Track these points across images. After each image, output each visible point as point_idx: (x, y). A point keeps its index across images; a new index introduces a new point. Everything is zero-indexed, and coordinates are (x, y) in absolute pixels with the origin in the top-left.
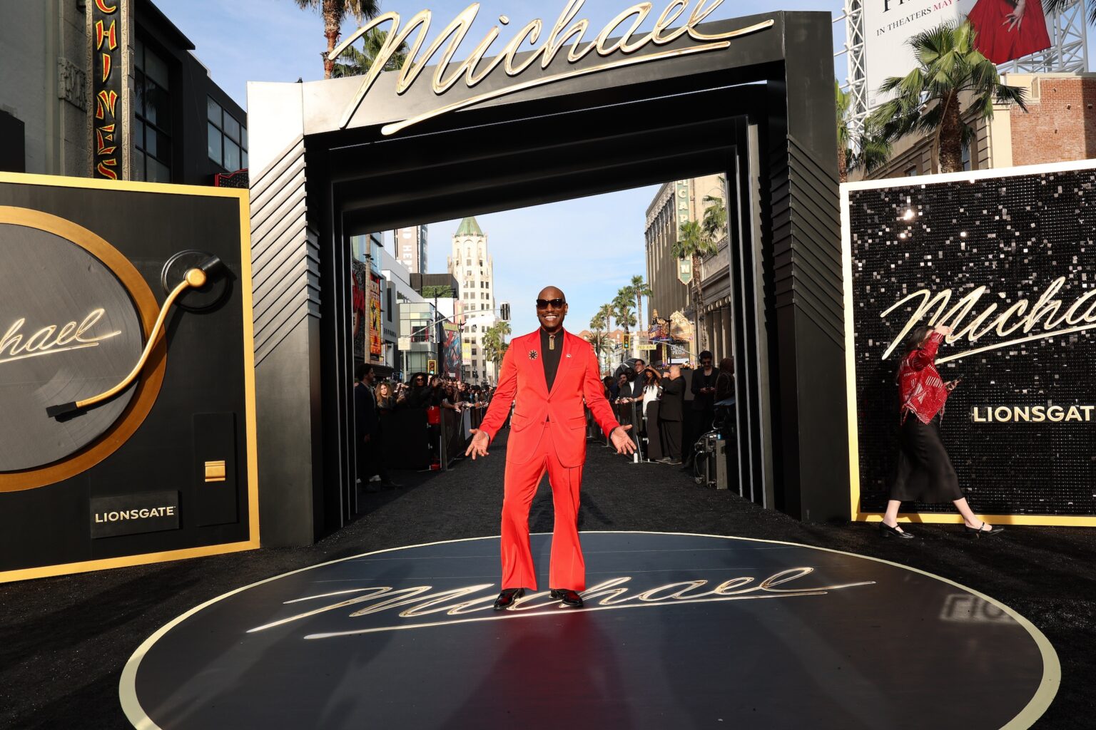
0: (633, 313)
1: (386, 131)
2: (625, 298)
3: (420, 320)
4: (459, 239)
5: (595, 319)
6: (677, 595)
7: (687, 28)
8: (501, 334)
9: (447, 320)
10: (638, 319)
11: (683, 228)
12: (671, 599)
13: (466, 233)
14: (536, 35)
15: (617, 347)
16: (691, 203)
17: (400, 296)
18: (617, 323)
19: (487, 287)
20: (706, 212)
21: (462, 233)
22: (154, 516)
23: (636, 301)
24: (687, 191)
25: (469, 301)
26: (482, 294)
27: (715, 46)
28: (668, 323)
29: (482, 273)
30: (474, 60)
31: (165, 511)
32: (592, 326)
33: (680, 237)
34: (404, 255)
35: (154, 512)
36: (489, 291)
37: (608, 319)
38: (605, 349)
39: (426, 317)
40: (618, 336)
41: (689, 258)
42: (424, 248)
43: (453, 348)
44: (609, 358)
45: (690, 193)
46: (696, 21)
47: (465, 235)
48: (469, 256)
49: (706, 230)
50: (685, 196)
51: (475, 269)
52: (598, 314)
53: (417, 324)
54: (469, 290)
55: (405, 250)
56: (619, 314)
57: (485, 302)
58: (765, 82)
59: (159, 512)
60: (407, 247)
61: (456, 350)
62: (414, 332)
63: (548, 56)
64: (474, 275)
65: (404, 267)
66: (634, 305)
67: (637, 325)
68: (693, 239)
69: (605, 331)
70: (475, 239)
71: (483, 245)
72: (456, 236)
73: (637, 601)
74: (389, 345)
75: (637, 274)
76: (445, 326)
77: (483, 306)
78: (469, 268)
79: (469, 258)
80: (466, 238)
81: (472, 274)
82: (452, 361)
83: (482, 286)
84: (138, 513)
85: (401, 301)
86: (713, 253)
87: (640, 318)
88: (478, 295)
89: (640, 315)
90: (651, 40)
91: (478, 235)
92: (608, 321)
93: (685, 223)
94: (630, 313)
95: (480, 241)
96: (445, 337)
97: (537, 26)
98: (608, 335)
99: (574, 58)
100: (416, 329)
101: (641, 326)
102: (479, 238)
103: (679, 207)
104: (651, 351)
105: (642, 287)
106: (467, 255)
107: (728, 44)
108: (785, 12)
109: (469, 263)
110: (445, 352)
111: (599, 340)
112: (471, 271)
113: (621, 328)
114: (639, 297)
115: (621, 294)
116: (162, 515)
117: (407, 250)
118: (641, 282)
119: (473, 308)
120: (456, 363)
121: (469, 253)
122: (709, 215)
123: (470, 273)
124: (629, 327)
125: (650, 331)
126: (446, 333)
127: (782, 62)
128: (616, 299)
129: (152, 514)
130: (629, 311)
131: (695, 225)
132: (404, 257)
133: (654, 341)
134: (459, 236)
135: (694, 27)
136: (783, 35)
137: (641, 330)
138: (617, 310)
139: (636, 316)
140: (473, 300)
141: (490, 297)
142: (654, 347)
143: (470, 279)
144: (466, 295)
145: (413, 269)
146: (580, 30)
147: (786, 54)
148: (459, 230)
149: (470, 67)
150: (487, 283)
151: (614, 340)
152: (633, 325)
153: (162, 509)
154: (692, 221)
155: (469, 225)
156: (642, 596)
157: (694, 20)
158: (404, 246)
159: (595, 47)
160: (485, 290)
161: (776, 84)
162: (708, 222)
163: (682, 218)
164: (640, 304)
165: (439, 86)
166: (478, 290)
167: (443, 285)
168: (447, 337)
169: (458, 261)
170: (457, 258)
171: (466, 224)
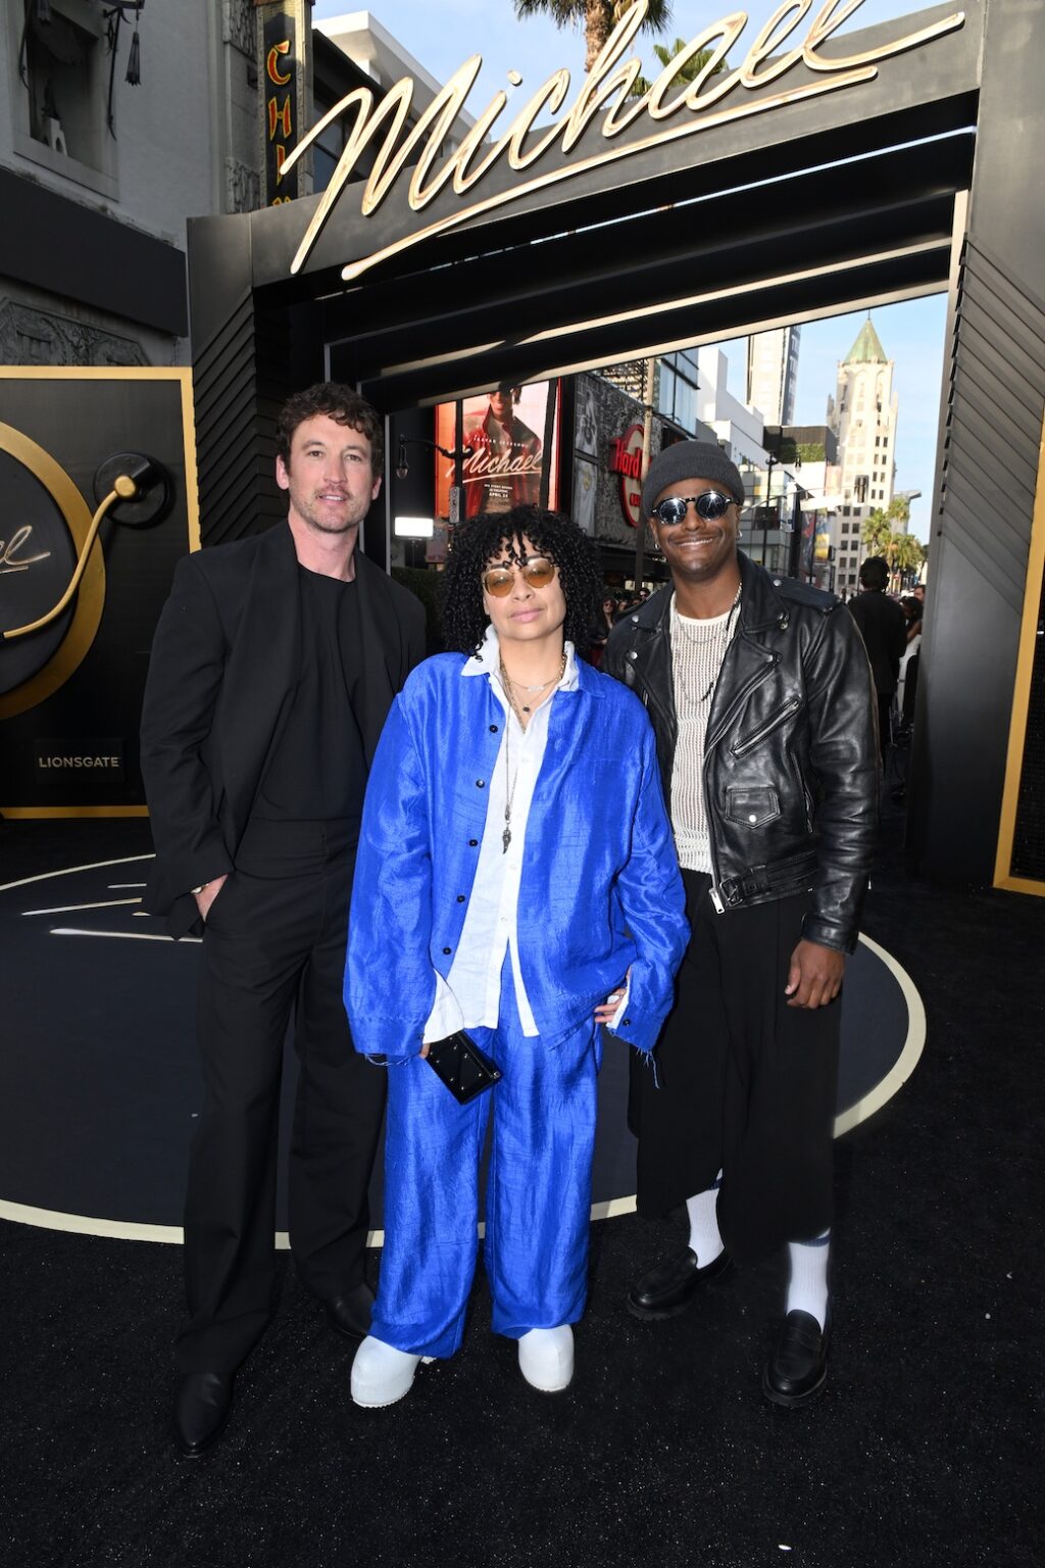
13: (861, 358)
17: (745, 460)
19: (885, 446)
21: (854, 359)
22: (98, 766)
25: (855, 468)
26: (876, 456)
29: (879, 422)
31: (109, 761)
35: (98, 762)
36: (888, 452)
39: (776, 494)
42: (791, 386)
47: (858, 362)
48: (861, 396)
51: (871, 415)
53: (763, 504)
54: (857, 450)
55: (760, 390)
57: (880, 469)
59: (103, 761)
60: (764, 384)
62: (758, 515)
64: (868, 426)
65: (758, 416)
70: (874, 368)
71: (885, 378)
72: (843, 365)
76: (806, 505)
78: (860, 415)
80: (861, 366)
81: (863, 424)
83: (877, 444)
84: (82, 761)
88: (869, 459)
91: (879, 362)
95: (881, 372)
96: (805, 523)
100: (761, 511)
102: (880, 367)
109: (861, 407)
110: (803, 547)
112: (861, 421)
116: (106, 765)
117: (766, 389)
121: (862, 392)
123: (860, 424)
126: (808, 517)
129: (96, 764)
132: (761, 401)
134: (848, 364)
140: (863, 466)
141: (889, 461)
143: (859, 433)
145: (773, 419)
148: (851, 354)
149: (461, 163)
150: (886, 439)
153: (106, 759)
160: (881, 451)
165: (418, 199)
166: (870, 450)
167: (812, 443)
168: (808, 523)
169: (842, 405)
170: (843, 399)
171: (861, 345)
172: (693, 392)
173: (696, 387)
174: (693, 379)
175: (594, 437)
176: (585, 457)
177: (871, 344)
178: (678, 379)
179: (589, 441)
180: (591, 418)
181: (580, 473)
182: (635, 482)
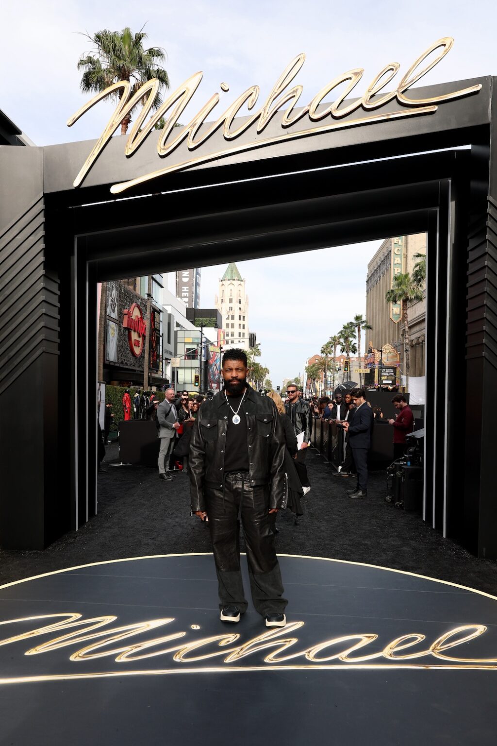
0: (355, 344)
1: (114, 190)
2: (348, 331)
3: (192, 343)
4: (224, 282)
5: (325, 347)
6: (342, 655)
7: (396, 93)
8: (252, 356)
9: (212, 344)
10: (357, 348)
11: (396, 279)
12: (337, 662)
13: (230, 278)
14: (253, 101)
15: (340, 369)
16: (404, 260)
17: (178, 325)
18: (342, 350)
19: (244, 320)
20: (416, 266)
21: (227, 277)
23: (356, 334)
24: (402, 249)
25: (230, 330)
26: (240, 325)
27: (422, 110)
28: (380, 353)
29: (240, 309)
30: (195, 124)
32: (323, 352)
33: (393, 286)
34: (183, 294)
36: (245, 322)
37: (335, 347)
38: (331, 370)
39: (196, 341)
40: (342, 360)
41: (400, 302)
42: (198, 289)
43: (216, 365)
44: (334, 377)
45: (404, 251)
46: (405, 86)
47: (229, 280)
48: (231, 296)
49: (415, 280)
50: (399, 253)
51: (235, 305)
52: (328, 343)
53: (189, 346)
54: (230, 322)
55: (183, 290)
56: (344, 344)
57: (242, 331)
58: (468, 147)
60: (185, 288)
61: (217, 366)
62: (187, 352)
63: (263, 120)
64: (234, 310)
65: (182, 303)
66: (354, 337)
67: (357, 354)
68: (404, 287)
69: (332, 355)
70: (236, 283)
71: (242, 288)
72: (222, 280)
73: (302, 661)
74: (168, 361)
75: (359, 314)
76: (211, 348)
77: (240, 334)
78: (231, 305)
79: (231, 298)
80: (229, 282)
82: (214, 375)
83: (240, 319)
85: (179, 329)
86: (419, 298)
87: (359, 347)
88: (236, 326)
89: (359, 345)
90: (361, 105)
91: (238, 280)
92: (335, 349)
93: (398, 274)
94: (352, 343)
95: (240, 285)
96: (210, 356)
97: (255, 92)
98: (334, 359)
99: (287, 122)
100: (188, 350)
101: (359, 354)
102: (239, 283)
103: (394, 262)
104: (365, 374)
105: (362, 322)
106: (229, 295)
107: (435, 108)
108: (494, 77)
109: (231, 301)
110: (210, 368)
111: (326, 363)
112: (232, 308)
113: (345, 354)
114: (359, 330)
115: (345, 328)
117: (185, 290)
118: (361, 319)
119: (232, 335)
120: (217, 377)
121: (231, 293)
122: (417, 268)
123: (231, 309)
124: (351, 354)
125: (366, 357)
126: (211, 354)
127: (487, 126)
128: (341, 332)
130: (351, 341)
131: (406, 276)
132: (183, 296)
133: (368, 366)
134: (224, 280)
135: (403, 92)
136: (490, 99)
137: (359, 357)
138: (342, 340)
139: (357, 346)
140: (233, 329)
141: (245, 327)
142: (368, 371)
143: (231, 313)
144: (227, 325)
145: (189, 305)
146: (294, 96)
147: (492, 118)
148: (225, 275)
149: (192, 131)
150: (244, 317)
151: (338, 363)
152: (354, 352)
154: (404, 273)
155: (232, 273)
156: (309, 652)
157: (403, 85)
158: (183, 288)
159: (307, 112)
160: (242, 322)
161: (480, 149)
162: (416, 274)
163: (396, 270)
164: (359, 337)
165: (163, 149)
166: (236, 322)
167: (211, 317)
168: (212, 357)
169: (222, 300)
170: (222, 297)
171: (229, 272)
172: (160, 289)
173: (162, 287)
174: (160, 283)
175: (116, 309)
176: (112, 320)
177: (234, 271)
178: (153, 281)
179: (114, 311)
180: (114, 299)
181: (109, 328)
182: (136, 333)
